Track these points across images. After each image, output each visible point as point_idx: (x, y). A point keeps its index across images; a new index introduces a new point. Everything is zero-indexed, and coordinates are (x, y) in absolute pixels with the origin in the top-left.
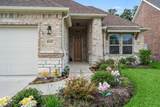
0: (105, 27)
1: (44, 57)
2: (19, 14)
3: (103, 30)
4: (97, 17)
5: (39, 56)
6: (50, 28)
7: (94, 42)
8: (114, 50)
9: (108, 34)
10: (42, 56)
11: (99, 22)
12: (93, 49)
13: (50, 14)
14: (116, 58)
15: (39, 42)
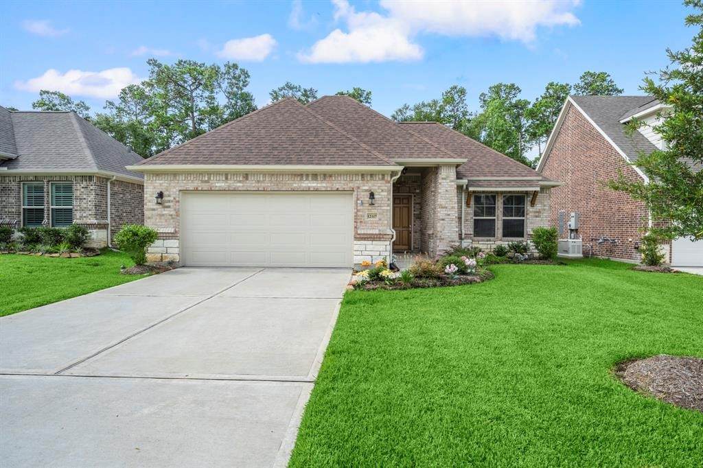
0: (464, 182)
1: (365, 239)
2: (326, 176)
3: (460, 188)
4: (449, 165)
5: (356, 238)
6: (372, 195)
7: (441, 213)
8: (483, 229)
9: (469, 194)
10: (360, 237)
11: (452, 173)
12: (439, 225)
13: (372, 175)
14: (487, 246)
15: (356, 216)
